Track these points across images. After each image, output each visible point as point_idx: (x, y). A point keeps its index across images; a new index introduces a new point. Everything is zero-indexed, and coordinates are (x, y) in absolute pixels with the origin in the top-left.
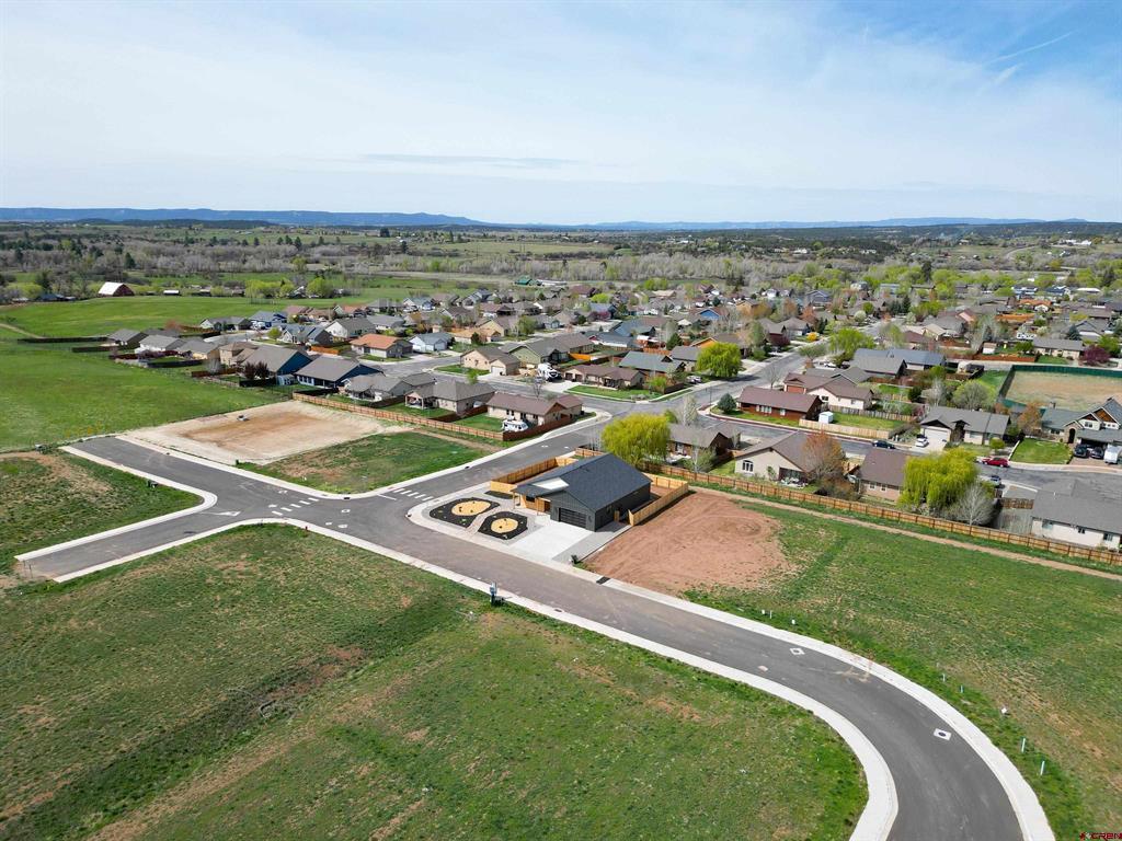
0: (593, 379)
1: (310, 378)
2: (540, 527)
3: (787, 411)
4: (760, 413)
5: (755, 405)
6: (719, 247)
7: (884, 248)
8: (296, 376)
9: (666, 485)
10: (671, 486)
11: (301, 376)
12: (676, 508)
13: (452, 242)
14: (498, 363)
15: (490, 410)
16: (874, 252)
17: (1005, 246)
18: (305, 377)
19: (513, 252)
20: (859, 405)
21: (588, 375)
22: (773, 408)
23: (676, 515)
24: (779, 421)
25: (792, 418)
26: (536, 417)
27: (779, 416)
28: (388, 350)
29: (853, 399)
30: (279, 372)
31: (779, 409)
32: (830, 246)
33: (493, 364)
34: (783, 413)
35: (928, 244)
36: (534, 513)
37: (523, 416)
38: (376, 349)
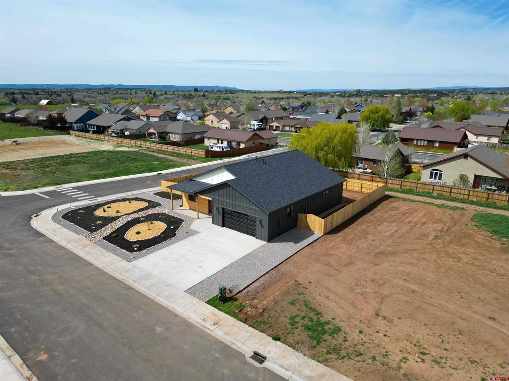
0: (287, 128)
1: (94, 125)
2: (195, 233)
3: (440, 142)
4: (417, 146)
5: (413, 140)
6: (356, 94)
7: (440, 94)
8: (86, 124)
9: (357, 189)
10: (364, 190)
11: (89, 125)
12: (377, 212)
13: (227, 94)
14: (225, 121)
15: (206, 140)
16: (435, 95)
17: (501, 94)
18: (91, 125)
19: (255, 97)
20: (495, 140)
21: (284, 126)
22: (428, 141)
23: (380, 221)
24: (434, 150)
25: (445, 148)
26: (239, 144)
27: (433, 147)
28: (159, 117)
29: (490, 136)
30: (76, 122)
31: (433, 142)
32: (413, 93)
33: (222, 122)
34: (437, 145)
35: (462, 93)
36: (194, 214)
37: (229, 143)
38: (153, 117)
